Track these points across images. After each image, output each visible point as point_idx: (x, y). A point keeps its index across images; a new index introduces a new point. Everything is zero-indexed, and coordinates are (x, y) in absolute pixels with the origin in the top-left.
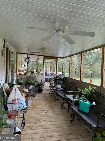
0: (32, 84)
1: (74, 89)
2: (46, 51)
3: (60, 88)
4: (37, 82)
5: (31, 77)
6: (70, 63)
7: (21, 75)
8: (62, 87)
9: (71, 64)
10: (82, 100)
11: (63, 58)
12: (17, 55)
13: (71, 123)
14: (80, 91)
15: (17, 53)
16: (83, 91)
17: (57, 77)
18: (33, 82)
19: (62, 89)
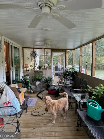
0: (39, 80)
1: (83, 87)
2: (49, 43)
3: (68, 84)
4: (44, 77)
5: (38, 72)
6: (80, 55)
7: (28, 70)
8: (71, 83)
9: (82, 56)
10: (91, 103)
11: (73, 50)
12: (23, 50)
13: (77, 130)
14: (91, 90)
15: (23, 48)
16: (93, 90)
17: (66, 72)
18: (40, 78)
19: (71, 85)
